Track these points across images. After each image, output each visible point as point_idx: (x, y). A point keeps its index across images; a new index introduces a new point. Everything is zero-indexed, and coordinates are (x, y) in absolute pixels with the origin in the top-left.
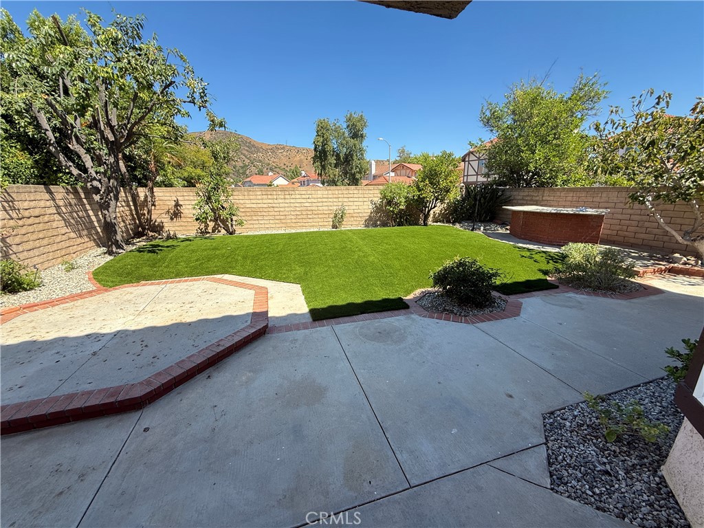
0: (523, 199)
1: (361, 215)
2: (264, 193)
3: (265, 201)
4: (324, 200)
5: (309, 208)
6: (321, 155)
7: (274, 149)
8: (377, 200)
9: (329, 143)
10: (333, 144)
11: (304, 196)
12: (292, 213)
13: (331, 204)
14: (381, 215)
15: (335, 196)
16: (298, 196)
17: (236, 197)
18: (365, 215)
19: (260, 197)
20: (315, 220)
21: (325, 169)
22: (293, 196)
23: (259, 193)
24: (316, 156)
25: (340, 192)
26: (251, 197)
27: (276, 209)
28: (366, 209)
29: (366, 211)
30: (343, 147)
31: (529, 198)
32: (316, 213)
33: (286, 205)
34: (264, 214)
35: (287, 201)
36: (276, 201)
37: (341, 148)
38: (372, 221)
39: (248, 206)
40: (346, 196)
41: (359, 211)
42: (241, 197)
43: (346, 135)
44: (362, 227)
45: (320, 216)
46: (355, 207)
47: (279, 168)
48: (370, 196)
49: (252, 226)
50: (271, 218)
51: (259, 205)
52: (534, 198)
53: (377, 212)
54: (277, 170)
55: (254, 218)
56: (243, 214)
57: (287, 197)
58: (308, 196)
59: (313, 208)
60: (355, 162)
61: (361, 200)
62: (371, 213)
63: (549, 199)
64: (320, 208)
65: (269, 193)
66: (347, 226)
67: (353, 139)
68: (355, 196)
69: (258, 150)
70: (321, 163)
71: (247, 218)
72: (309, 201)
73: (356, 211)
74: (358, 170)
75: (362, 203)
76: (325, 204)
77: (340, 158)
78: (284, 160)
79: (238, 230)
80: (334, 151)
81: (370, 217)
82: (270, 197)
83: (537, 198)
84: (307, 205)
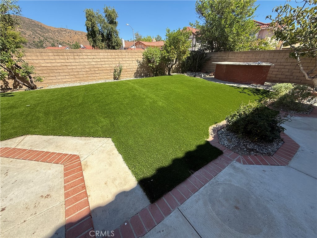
0: (217, 59)
1: (131, 70)
2: (55, 54)
3: (58, 61)
4: (106, 60)
5: (95, 66)
6: (92, 34)
7: (60, 31)
8: (141, 60)
9: (95, 26)
10: (98, 27)
11: (89, 57)
12: (83, 70)
13: (111, 63)
14: (144, 69)
15: (113, 57)
16: (85, 57)
17: (29, 58)
18: (134, 69)
19: (52, 58)
20: (101, 75)
21: (96, 43)
22: (81, 57)
23: (50, 54)
24: (88, 34)
25: (116, 54)
26: (45, 58)
27: (69, 67)
28: (135, 66)
29: (135, 67)
30: (105, 29)
31: (220, 58)
32: (101, 69)
33: (77, 64)
34: (60, 71)
35: (78, 61)
36: (67, 61)
37: (104, 29)
38: (138, 73)
39: (43, 65)
40: (120, 57)
41: (130, 67)
42: (34, 58)
43: (106, 21)
44: (133, 78)
45: (104, 71)
46: (127, 65)
47: (65, 43)
48: (136, 56)
49: (51, 81)
50: (66, 74)
51: (54, 65)
52: (223, 58)
53: (141, 68)
54: (64, 44)
55: (52, 75)
56: (40, 72)
57: (76, 57)
58: (93, 57)
59: (99, 66)
60: (114, 39)
61: (130, 59)
62: (138, 68)
63: (232, 58)
64: (104, 66)
65: (60, 54)
66: (124, 78)
67: (111, 24)
68: (127, 57)
69: (48, 31)
70: (93, 39)
71: (45, 75)
72: (94, 60)
73: (128, 67)
74: (116, 44)
75: (131, 62)
76: (107, 63)
77: (104, 37)
78: (68, 38)
79: (39, 85)
80: (99, 32)
81: (137, 71)
82: (61, 57)
83: (225, 58)
84: (94, 63)
